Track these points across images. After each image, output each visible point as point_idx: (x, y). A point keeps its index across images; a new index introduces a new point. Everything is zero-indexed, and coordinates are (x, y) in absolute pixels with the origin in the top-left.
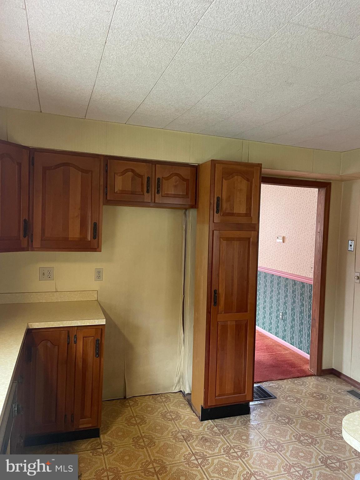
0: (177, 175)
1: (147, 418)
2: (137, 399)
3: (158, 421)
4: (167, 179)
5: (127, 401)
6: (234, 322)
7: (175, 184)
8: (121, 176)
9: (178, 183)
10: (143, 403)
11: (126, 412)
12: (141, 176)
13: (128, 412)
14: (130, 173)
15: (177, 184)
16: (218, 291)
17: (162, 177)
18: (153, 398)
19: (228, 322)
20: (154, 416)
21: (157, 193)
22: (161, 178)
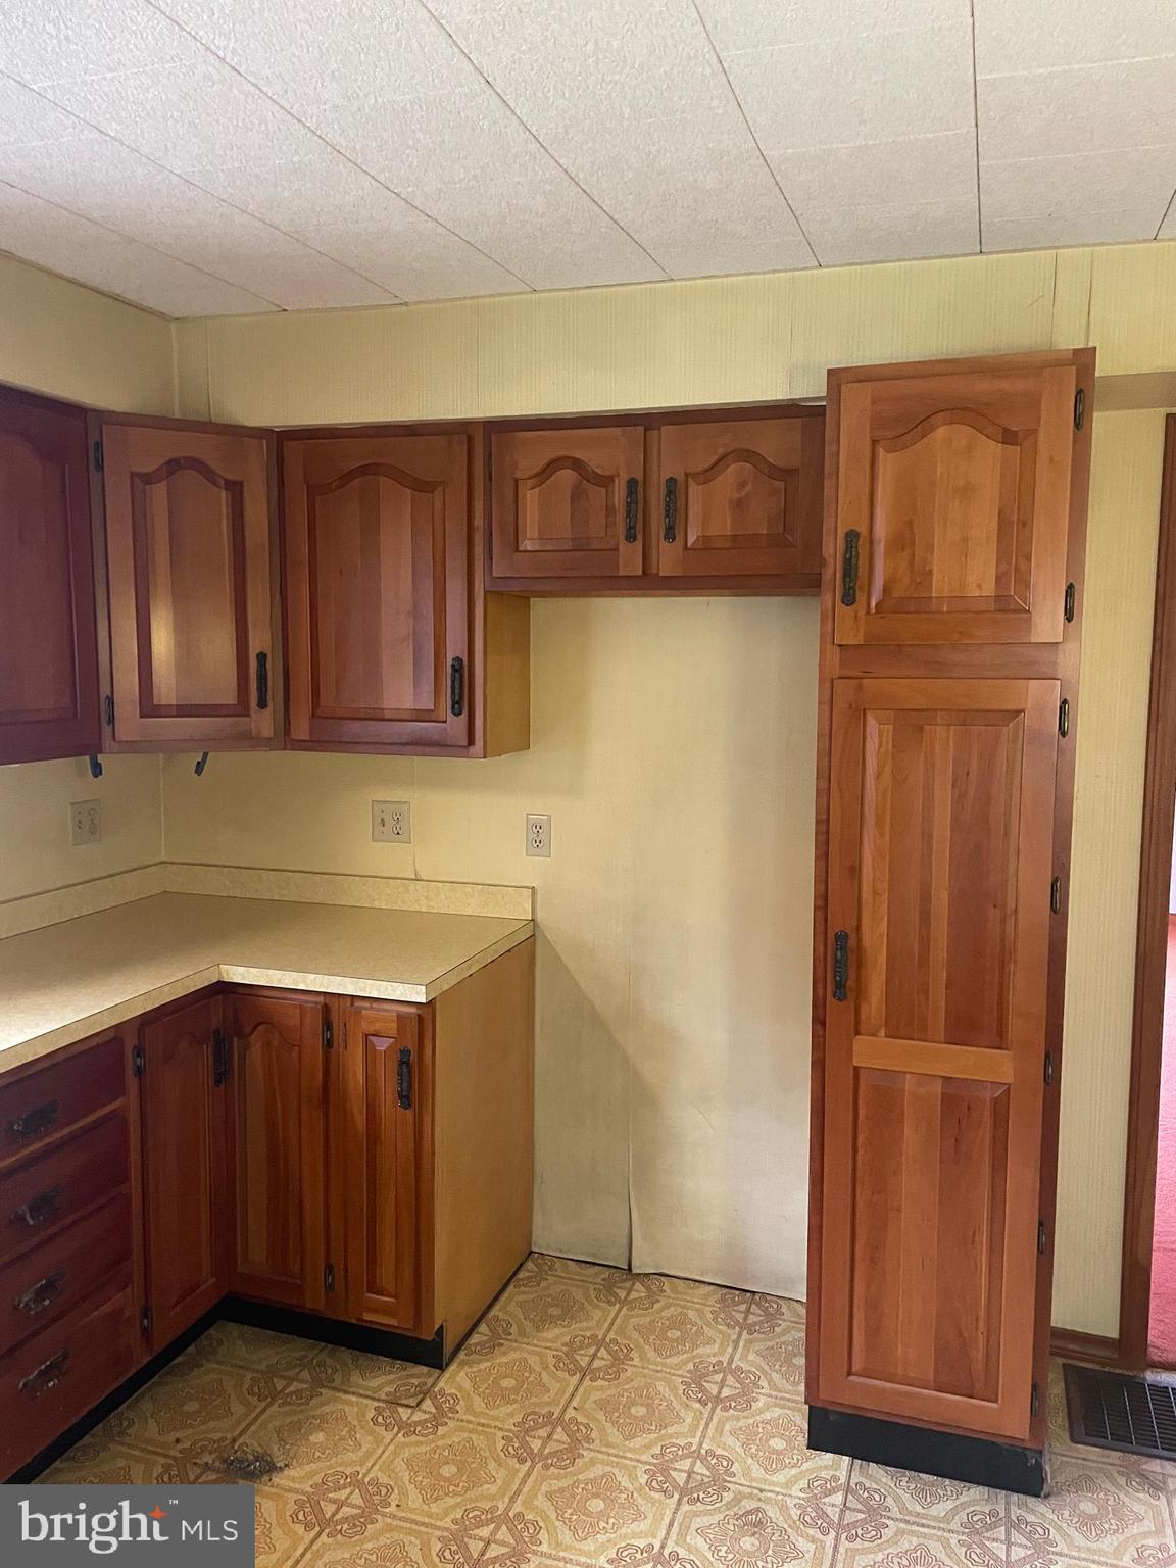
0: (747, 455)
1: (636, 1362)
2: (667, 1284)
3: (660, 1385)
4: (707, 475)
5: (627, 1285)
6: (940, 1082)
7: (737, 496)
8: (537, 490)
9: (748, 488)
10: (672, 1308)
11: (588, 1318)
12: (606, 481)
13: (599, 1319)
14: (566, 476)
15: (743, 494)
16: (859, 940)
17: (687, 475)
18: (723, 1300)
19: (908, 1076)
20: (664, 1365)
21: (666, 537)
22: (680, 478)
